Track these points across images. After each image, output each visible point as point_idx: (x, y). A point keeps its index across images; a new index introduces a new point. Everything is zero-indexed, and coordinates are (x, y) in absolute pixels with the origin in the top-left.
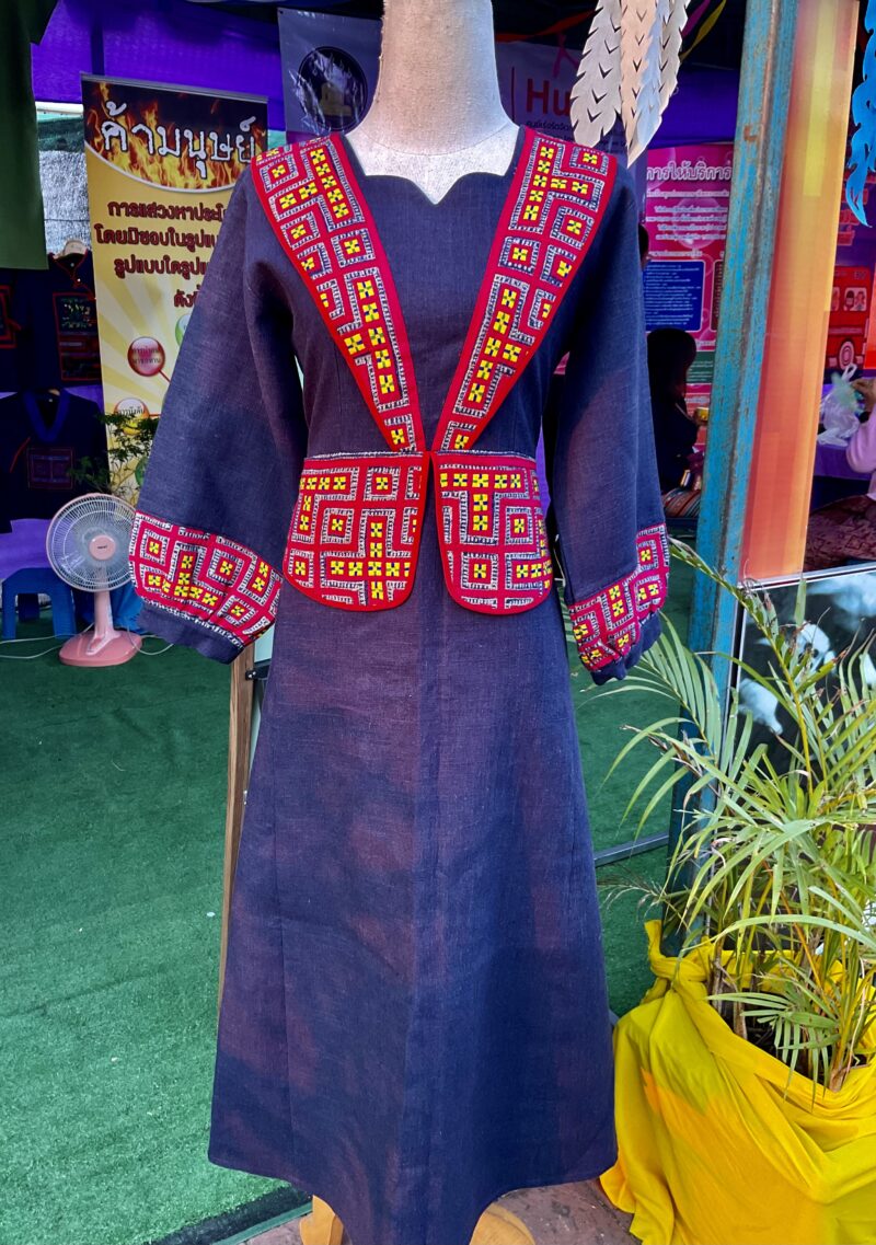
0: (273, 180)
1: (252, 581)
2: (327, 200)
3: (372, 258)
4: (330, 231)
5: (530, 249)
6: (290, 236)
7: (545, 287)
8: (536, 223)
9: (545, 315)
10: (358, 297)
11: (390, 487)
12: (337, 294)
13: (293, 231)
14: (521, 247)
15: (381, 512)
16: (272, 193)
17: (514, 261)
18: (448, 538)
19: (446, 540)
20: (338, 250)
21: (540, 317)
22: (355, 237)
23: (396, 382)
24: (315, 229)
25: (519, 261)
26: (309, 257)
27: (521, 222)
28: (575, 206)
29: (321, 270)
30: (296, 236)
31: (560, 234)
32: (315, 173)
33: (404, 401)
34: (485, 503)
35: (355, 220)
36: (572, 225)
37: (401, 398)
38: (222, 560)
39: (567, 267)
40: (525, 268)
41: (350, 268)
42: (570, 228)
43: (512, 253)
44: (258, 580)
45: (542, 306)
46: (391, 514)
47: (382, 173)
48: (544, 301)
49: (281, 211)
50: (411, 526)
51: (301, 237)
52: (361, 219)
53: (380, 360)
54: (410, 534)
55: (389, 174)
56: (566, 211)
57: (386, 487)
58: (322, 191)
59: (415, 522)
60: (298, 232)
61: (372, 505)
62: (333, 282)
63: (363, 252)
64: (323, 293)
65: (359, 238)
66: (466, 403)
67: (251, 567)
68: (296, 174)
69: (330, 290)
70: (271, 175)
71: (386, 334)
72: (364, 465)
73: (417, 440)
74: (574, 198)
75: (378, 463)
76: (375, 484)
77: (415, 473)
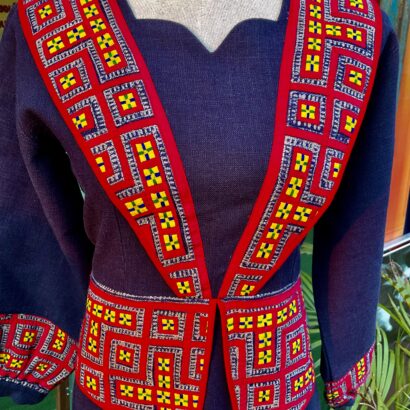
0: (40, 22)
1: (53, 342)
2: (97, 45)
3: (150, 114)
4: (102, 82)
5: (317, 105)
6: (60, 86)
7: (335, 146)
8: (319, 75)
9: (336, 174)
10: (138, 160)
11: (176, 328)
12: (114, 158)
13: (62, 80)
14: (308, 104)
15: (168, 350)
16: (39, 35)
17: (303, 120)
18: (235, 375)
19: (233, 376)
20: (112, 104)
21: (331, 178)
22: (130, 90)
23: (182, 240)
24: (86, 79)
25: (308, 119)
26: (80, 112)
27: (304, 74)
28: (354, 56)
29: (95, 130)
30: (65, 86)
31: (343, 86)
32: (83, 15)
33: (189, 256)
34: (269, 340)
35: (128, 70)
36: (353, 76)
37: (187, 253)
38: (24, 331)
39: (353, 122)
40: (315, 127)
41: (127, 127)
42: (352, 79)
43: (300, 111)
44: (57, 341)
45: (332, 166)
46: (179, 353)
47: (153, 16)
48: (334, 161)
49: (49, 56)
50: (199, 365)
51: (71, 88)
52: (136, 69)
53: (163, 221)
54: (198, 371)
55: (160, 18)
56: (346, 60)
57: (172, 328)
58: (91, 35)
59: (202, 362)
60: (68, 81)
61: (158, 343)
62: (109, 145)
63: (139, 108)
64: (98, 156)
65: (134, 90)
66: (254, 259)
67: (51, 332)
68: (63, 15)
69: (106, 152)
70: (38, 16)
71: (170, 197)
72: (150, 308)
73: (203, 289)
74: (352, 46)
75: (163, 306)
76: (161, 325)
77: (201, 319)
